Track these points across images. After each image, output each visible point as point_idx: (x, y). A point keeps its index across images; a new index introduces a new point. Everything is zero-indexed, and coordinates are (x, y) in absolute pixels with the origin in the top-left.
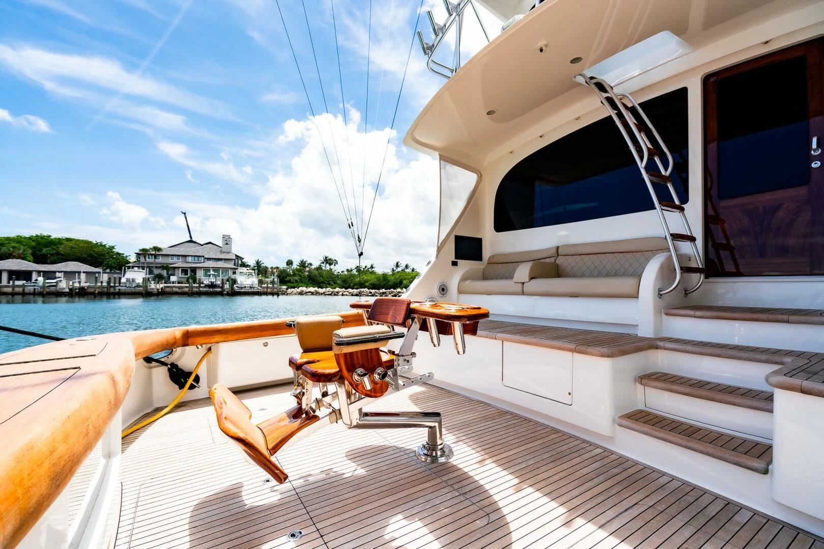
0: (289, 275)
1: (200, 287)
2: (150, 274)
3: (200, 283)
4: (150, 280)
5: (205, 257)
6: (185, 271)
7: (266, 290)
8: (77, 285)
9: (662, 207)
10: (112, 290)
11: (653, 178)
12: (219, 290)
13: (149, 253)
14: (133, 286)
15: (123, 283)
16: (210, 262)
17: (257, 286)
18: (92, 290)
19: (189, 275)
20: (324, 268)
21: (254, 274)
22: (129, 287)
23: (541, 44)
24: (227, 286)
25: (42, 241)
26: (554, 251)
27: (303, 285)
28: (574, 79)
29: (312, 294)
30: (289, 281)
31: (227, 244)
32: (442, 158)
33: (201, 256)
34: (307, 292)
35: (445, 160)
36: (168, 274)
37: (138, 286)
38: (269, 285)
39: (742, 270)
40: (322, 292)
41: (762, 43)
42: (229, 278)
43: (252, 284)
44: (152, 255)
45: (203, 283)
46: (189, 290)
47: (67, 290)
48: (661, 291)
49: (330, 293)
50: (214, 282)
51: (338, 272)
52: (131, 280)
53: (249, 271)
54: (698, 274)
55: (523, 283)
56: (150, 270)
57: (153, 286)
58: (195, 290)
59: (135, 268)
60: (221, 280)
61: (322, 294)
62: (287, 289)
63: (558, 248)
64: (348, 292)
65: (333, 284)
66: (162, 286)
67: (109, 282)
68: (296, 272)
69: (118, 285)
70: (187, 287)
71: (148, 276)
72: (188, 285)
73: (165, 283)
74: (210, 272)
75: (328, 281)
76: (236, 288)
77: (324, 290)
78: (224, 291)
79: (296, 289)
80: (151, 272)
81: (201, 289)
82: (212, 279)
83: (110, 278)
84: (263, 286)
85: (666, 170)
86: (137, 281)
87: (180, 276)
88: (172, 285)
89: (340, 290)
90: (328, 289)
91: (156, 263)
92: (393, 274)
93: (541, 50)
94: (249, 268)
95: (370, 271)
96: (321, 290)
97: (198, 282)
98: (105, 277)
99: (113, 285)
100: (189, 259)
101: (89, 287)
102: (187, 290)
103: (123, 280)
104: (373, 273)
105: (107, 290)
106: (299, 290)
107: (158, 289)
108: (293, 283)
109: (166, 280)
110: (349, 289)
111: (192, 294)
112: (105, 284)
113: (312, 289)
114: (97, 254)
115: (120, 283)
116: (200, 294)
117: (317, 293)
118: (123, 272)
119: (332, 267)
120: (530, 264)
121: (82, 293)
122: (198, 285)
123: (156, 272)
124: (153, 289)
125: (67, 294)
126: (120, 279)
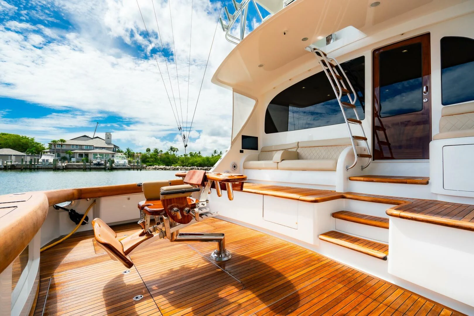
0: (148, 158)
1: (91, 165)
2: (58, 156)
3: (91, 162)
4: (58, 160)
5: (94, 146)
6: (81, 155)
7: (133, 167)
8: (9, 164)
9: (349, 121)
10: (33, 167)
11: (344, 105)
12: (103, 166)
13: (57, 143)
14: (47, 164)
15: (40, 162)
16: (97, 149)
17: (127, 165)
18: (20, 167)
19: (83, 158)
20: (170, 153)
21: (125, 157)
22: (45, 165)
23: (285, 30)
24: (108, 165)
26: (296, 144)
27: (157, 164)
28: (305, 49)
29: (162, 169)
30: (148, 162)
31: (108, 138)
32: (234, 91)
33: (92, 146)
34: (159, 168)
35: (235, 92)
36: (70, 157)
37: (50, 164)
38: (135, 164)
39: (394, 156)
40: (169, 168)
41: (400, 34)
42: (110, 159)
43: (124, 164)
44: (60, 144)
45: (92, 163)
46: (84, 167)
47: (3, 167)
48: (348, 167)
49: (173, 169)
50: (100, 162)
51: (179, 156)
52: (46, 160)
53: (122, 155)
54: (368, 158)
55: (278, 163)
56: (58, 154)
57: (60, 164)
58: (88, 167)
59: (48, 153)
60: (104, 161)
61: (168, 169)
62: (146, 167)
63: (298, 143)
64: (184, 168)
65: (175, 163)
66: (66, 164)
67: (31, 162)
68: (153, 156)
69: (37, 163)
70: (82, 165)
71: (56, 158)
72: (83, 164)
73: (68, 162)
74: (97, 156)
75: (172, 162)
76: (114, 166)
77: (170, 167)
78: (106, 167)
79: (152, 166)
80: (59, 155)
81: (91, 166)
82: (99, 160)
83: (31, 160)
84: (131, 164)
85: (353, 101)
86: (49, 161)
87: (78, 158)
88: (72, 163)
89: (180, 167)
90: (172, 167)
91: (62, 150)
92: (212, 158)
93: (285, 34)
94: (122, 154)
95: (198, 155)
96: (168, 167)
97: (89, 162)
98: (28, 159)
99: (34, 163)
100: (84, 148)
101: (17, 165)
102: (82, 167)
103: (40, 160)
104: (200, 157)
105: (30, 167)
106: (154, 167)
107: (63, 166)
108: (150, 163)
109: (69, 160)
110: (185, 167)
111: (85, 169)
112: (28, 163)
113: (162, 167)
114: (23, 143)
115: (38, 162)
116: (90, 169)
117: (165, 169)
118: (40, 155)
119: (175, 152)
120: (282, 152)
122: (89, 164)
123: (62, 155)
124: (60, 166)
125: (2, 169)
126: (38, 159)
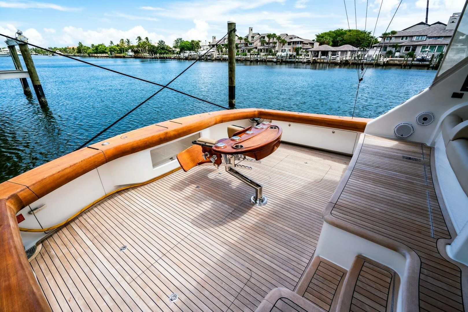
1: (413, 60)
4: (382, 55)
5: (428, 36)
6: (408, 48)
8: (344, 58)
10: (359, 62)
12: (428, 63)
13: (388, 36)
15: (366, 58)
16: (431, 40)
19: (410, 51)
22: (368, 60)
24: (435, 60)
25: (338, 33)
31: (452, 22)
33: (425, 36)
36: (395, 50)
45: (416, 58)
47: (339, 62)
50: (425, 57)
52: (370, 56)
56: (385, 48)
57: (382, 59)
58: (409, 62)
66: (388, 59)
69: (363, 59)
70: (404, 60)
71: (381, 53)
72: (406, 59)
73: (392, 57)
74: (426, 49)
78: (431, 64)
80: (384, 50)
81: (413, 62)
82: (425, 55)
86: (373, 57)
87: (403, 52)
88: (395, 59)
91: (390, 43)
97: (413, 57)
99: (360, 59)
100: (414, 39)
101: (349, 60)
102: (403, 62)
103: (366, 56)
105: (356, 62)
107: (385, 62)
109: (393, 55)
114: (360, 38)
115: (364, 57)
116: (411, 66)
121: (345, 64)
123: (388, 49)
124: (381, 62)
125: (338, 64)
126: (365, 54)
